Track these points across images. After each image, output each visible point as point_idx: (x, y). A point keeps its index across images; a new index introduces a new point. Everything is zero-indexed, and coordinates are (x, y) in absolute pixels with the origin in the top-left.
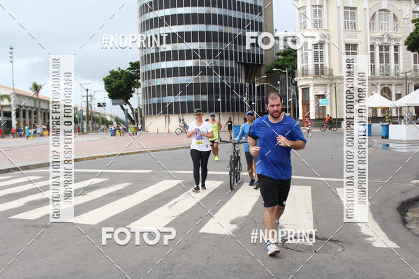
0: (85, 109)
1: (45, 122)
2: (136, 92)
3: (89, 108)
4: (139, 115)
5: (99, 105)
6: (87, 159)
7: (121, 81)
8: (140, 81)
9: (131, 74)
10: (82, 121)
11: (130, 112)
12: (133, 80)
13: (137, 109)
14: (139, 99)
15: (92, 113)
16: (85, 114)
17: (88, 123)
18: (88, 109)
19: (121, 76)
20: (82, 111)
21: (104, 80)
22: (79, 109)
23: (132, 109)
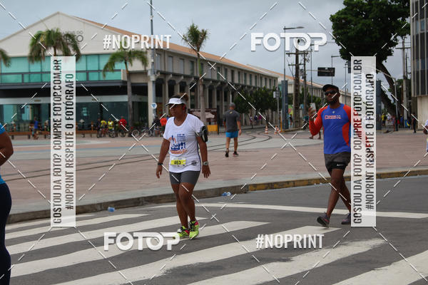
0: (291, 81)
1: (211, 106)
2: (400, 45)
3: (301, 79)
4: (405, 93)
5: (322, 72)
6: (294, 184)
7: (368, 21)
8: (408, 20)
9: (390, 7)
10: (284, 104)
11: (385, 86)
12: (395, 19)
13: (400, 82)
14: (405, 59)
15: (306, 87)
16: (291, 90)
17: (297, 109)
18: (297, 80)
19: (368, 12)
20: (286, 83)
21: (332, 18)
22: (280, 80)
23: (390, 80)
